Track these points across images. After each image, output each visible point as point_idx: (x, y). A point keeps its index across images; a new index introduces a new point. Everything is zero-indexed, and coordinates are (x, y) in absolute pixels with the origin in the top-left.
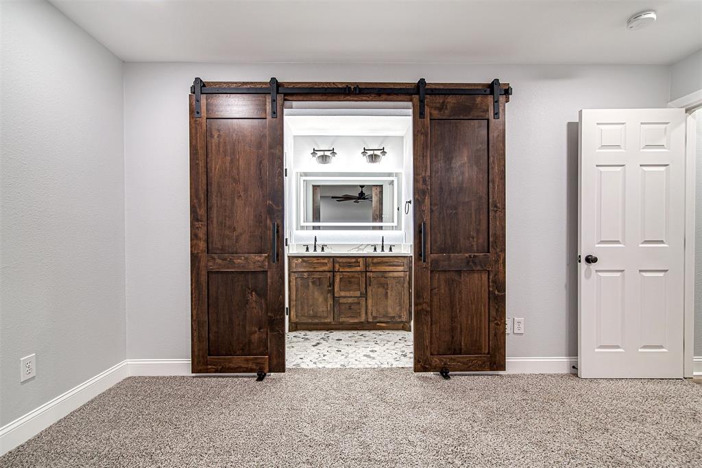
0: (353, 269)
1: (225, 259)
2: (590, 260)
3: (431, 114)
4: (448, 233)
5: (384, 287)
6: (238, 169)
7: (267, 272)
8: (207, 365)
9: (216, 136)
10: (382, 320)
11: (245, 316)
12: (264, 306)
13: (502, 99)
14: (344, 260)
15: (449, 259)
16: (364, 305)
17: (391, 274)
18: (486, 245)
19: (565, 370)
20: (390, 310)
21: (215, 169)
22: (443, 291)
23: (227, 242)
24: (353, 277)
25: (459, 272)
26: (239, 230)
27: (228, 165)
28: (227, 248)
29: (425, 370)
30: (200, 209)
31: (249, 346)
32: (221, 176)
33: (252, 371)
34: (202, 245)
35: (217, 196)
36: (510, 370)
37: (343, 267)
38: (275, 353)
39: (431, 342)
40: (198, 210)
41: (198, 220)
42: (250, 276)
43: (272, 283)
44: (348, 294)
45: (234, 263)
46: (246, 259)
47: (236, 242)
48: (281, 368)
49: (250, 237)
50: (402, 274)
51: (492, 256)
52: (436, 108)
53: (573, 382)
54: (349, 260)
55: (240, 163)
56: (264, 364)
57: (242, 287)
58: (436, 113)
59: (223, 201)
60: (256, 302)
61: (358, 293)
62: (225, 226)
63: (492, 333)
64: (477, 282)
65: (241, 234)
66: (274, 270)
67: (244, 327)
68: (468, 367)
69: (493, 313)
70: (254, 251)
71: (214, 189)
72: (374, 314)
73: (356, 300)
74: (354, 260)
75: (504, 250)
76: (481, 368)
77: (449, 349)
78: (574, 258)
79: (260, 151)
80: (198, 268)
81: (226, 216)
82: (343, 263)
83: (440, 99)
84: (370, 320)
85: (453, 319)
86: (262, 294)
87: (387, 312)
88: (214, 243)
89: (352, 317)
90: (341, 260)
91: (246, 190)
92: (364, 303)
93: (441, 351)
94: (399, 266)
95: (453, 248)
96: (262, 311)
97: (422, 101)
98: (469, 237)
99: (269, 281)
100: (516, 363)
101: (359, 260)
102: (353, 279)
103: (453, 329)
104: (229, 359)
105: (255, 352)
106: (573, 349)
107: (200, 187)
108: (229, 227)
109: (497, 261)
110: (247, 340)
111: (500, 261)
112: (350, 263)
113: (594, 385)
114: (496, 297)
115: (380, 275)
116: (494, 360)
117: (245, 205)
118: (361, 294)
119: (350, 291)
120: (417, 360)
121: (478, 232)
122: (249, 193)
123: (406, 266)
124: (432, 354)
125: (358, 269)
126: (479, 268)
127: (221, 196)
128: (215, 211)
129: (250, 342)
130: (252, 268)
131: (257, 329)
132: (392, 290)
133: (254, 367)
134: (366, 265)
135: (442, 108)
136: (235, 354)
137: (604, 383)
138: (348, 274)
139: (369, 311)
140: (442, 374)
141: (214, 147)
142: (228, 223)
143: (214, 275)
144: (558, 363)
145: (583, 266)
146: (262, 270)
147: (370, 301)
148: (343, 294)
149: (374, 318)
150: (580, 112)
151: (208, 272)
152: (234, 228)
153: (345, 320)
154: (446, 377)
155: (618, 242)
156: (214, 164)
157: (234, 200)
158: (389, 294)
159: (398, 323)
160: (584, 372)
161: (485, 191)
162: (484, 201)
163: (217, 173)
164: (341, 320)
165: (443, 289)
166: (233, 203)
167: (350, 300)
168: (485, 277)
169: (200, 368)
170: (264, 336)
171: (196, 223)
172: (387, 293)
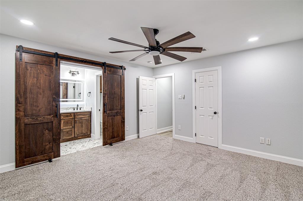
0: (69, 118)
1: (34, 119)
2: (141, 110)
3: (107, 72)
4: (112, 105)
5: (81, 123)
6: (40, 84)
7: (53, 122)
8: (24, 163)
9: (29, 70)
10: (81, 135)
11: (43, 140)
12: (51, 134)
13: (124, 70)
14: (65, 115)
15: (112, 113)
16: (74, 131)
17: (84, 118)
18: (120, 108)
19: (136, 137)
20: (83, 131)
21: (29, 83)
22: (110, 122)
23: (34, 112)
24: (69, 121)
25: (114, 116)
26: (40, 107)
27: (35, 82)
28: (34, 114)
29: (106, 145)
30: (21, 99)
31: (45, 151)
32: (32, 86)
33: (46, 160)
34: (22, 114)
35: (30, 94)
36: (126, 140)
37: (65, 117)
38: (56, 151)
39: (107, 137)
40: (20, 99)
41: (19, 103)
42: (45, 124)
43: (55, 125)
44: (67, 127)
45: (38, 120)
46: (44, 118)
47: (39, 111)
48: (59, 156)
49: (45, 109)
50: (88, 118)
51: (122, 111)
52: (109, 71)
53: (139, 139)
54: (67, 114)
55: (41, 81)
56: (51, 156)
57: (41, 128)
58: (108, 72)
59: (33, 96)
60: (48, 133)
61: (71, 127)
62: (33, 105)
63: (122, 131)
64: (119, 118)
65: (41, 108)
66: (56, 121)
67: (42, 144)
68: (117, 141)
69: (122, 126)
70: (47, 114)
71: (28, 91)
72: (77, 134)
73: (70, 129)
74: (69, 114)
75: (124, 109)
76: (120, 141)
77: (112, 137)
78: (138, 110)
79: (50, 78)
80: (20, 123)
81: (34, 102)
82: (65, 116)
83: (109, 69)
84: (76, 136)
85: (113, 129)
86: (50, 130)
87: (82, 132)
88: (28, 112)
89: (68, 136)
90: (64, 115)
91: (43, 92)
92: (74, 130)
93: (110, 138)
94: (86, 115)
95: (113, 110)
96: (50, 137)
97: (105, 68)
98: (117, 106)
99: (54, 125)
100: (128, 138)
101: (72, 114)
102: (69, 122)
103: (113, 132)
104: (35, 158)
105: (47, 152)
106: (138, 132)
107: (21, 90)
108: (35, 106)
109: (123, 112)
110: (43, 149)
111: (124, 112)
112: (67, 115)
113: (142, 139)
114: (123, 121)
115: (80, 119)
116: (122, 138)
117: (43, 97)
118: (72, 127)
119: (67, 126)
120: (104, 142)
121: (119, 105)
122: (45, 93)
123: (89, 115)
124: (108, 140)
125: (71, 117)
126: (119, 114)
127: (32, 93)
128: (29, 100)
129: (45, 149)
130: (46, 121)
131: (48, 144)
132: (84, 124)
133: (47, 158)
134: (74, 116)
135: (110, 71)
136: (38, 155)
137: (144, 138)
138: (67, 120)
139: (76, 133)
140: (110, 145)
141: (28, 74)
142: (35, 105)
143: (28, 126)
144: (135, 136)
145: (140, 112)
146: (51, 121)
147: (76, 129)
148: (65, 128)
149: (77, 135)
150: (139, 76)
151: (25, 124)
152: (38, 106)
153: (66, 138)
154: (112, 145)
155: (146, 106)
156: (28, 81)
157: (38, 95)
158: (83, 126)
159: (86, 135)
160: (140, 137)
161: (120, 94)
162: (120, 97)
163: (29, 84)
164: (64, 138)
165: (111, 121)
166: (37, 96)
167: (68, 130)
168: (120, 116)
169: (20, 165)
170: (51, 146)
171: (18, 105)
172: (82, 125)
